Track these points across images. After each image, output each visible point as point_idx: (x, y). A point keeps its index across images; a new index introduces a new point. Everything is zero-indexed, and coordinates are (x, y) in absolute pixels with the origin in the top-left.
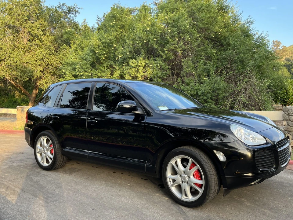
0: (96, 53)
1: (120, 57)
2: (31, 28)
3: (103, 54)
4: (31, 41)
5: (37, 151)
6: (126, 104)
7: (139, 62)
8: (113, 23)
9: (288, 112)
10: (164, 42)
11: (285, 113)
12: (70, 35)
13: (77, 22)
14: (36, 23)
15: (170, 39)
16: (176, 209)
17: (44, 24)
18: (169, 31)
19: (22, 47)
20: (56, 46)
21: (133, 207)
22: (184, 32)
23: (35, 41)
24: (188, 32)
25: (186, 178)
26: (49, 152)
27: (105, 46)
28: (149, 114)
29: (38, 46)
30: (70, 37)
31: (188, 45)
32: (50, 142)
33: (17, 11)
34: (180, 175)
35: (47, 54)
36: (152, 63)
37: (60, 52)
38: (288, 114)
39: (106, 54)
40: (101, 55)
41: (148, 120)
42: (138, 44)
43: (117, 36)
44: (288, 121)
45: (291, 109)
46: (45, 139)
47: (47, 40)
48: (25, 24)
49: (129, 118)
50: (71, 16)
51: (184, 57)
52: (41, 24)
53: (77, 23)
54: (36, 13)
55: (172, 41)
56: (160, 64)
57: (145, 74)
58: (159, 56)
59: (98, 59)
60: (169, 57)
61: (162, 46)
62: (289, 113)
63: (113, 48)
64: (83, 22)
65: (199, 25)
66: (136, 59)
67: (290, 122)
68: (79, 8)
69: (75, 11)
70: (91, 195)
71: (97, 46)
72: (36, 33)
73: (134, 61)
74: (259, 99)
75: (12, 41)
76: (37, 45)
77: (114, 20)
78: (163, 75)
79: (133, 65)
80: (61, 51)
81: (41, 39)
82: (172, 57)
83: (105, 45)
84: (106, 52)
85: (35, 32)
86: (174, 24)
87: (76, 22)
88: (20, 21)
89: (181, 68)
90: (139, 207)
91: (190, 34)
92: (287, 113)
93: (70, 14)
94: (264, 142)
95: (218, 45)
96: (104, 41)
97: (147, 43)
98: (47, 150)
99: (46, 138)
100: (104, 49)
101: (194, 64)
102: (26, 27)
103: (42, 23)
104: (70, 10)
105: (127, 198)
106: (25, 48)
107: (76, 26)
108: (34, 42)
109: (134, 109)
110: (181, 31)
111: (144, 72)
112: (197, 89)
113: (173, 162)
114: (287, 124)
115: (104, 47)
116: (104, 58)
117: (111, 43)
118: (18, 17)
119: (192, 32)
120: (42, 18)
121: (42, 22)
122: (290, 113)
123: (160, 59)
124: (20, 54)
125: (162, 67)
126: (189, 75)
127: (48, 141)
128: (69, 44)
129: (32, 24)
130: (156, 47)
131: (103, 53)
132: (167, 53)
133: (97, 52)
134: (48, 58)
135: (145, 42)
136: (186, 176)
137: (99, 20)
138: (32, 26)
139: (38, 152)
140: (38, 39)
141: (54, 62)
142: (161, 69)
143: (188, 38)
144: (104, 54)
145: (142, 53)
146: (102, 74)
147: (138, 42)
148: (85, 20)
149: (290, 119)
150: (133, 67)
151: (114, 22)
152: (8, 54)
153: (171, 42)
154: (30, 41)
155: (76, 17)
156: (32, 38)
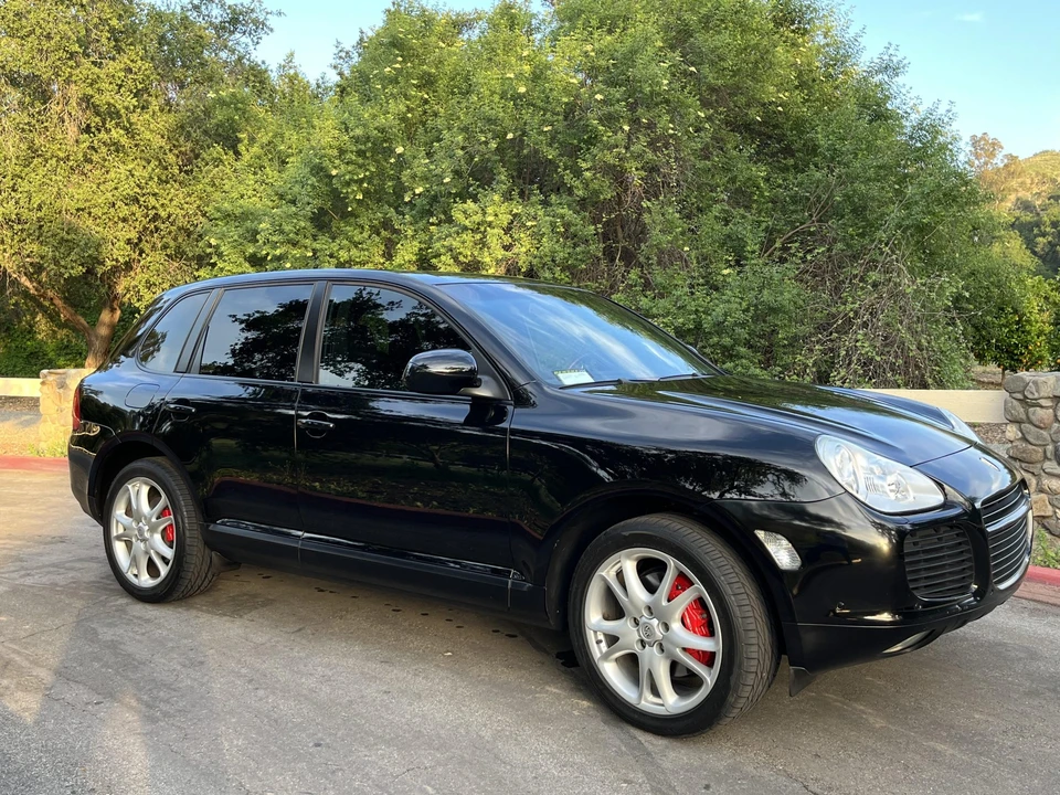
0: (331, 177)
1: (417, 191)
2: (91, 85)
3: (356, 182)
4: (93, 130)
5: (114, 533)
6: (439, 362)
7: (490, 210)
8: (395, 69)
9: (1022, 392)
10: (578, 140)
11: (1014, 395)
12: (237, 109)
13: (263, 62)
14: (112, 67)
15: (600, 128)
16: (618, 742)
17: (140, 69)
18: (599, 97)
19: (61, 155)
20: (183, 149)
21: (462, 736)
22: (654, 100)
23: (108, 131)
24: (667, 102)
25: (656, 630)
26: (158, 537)
27: (364, 152)
28: (521, 399)
29: (117, 151)
30: (237, 117)
31: (667, 149)
32: (164, 500)
33: (42, 22)
34: (635, 619)
35: (151, 178)
36: (535, 214)
37: (201, 171)
38: (1024, 401)
39: (369, 180)
40: (348, 184)
41: (517, 420)
42: (486, 143)
43: (409, 115)
44: (1023, 425)
45: (1035, 383)
46: (145, 490)
47: (153, 127)
48: (71, 67)
49: (450, 412)
50: (240, 40)
51: (652, 192)
52: (129, 70)
53: (263, 67)
54: (112, 30)
55: (607, 136)
56: (562, 217)
57: (509, 254)
58: (560, 188)
59: (338, 200)
60: (596, 193)
61: (573, 152)
62: (1026, 397)
63: (392, 160)
64: (283, 63)
65: (706, 78)
66: (475, 200)
67: (1032, 427)
68: (267, 13)
69: (256, 22)
70: (312, 691)
71: (336, 153)
72: (112, 101)
73: (470, 205)
74: (920, 348)
75: (23, 130)
76: (117, 147)
77: (397, 56)
78: (576, 259)
79: (467, 223)
80: (204, 169)
81: (131, 124)
82: (608, 194)
83: (363, 147)
84: (367, 173)
85: (106, 97)
86: (615, 74)
87: (260, 63)
88: (53, 57)
89: (641, 234)
90: (487, 734)
91: (675, 109)
92: (1020, 396)
93: (237, 35)
94: (939, 499)
95: (775, 150)
96: (359, 132)
97: (518, 143)
98: (152, 529)
99: (146, 483)
100: (360, 161)
101: (689, 217)
102: (74, 78)
103: (132, 65)
104: (235, 20)
105: (440, 701)
106: (71, 158)
107: (257, 76)
108: (103, 135)
109: (470, 379)
110: (639, 100)
111: (507, 248)
112: (697, 310)
113: (607, 572)
114: (1020, 435)
115: (360, 153)
116: (359, 196)
117: (386, 141)
118: (46, 45)
119: (682, 104)
120: (132, 48)
121: (132, 61)
122: (1030, 396)
123: (565, 198)
124: (54, 178)
125: (572, 229)
126: (668, 257)
127: (153, 496)
128: (232, 144)
129: (96, 70)
130: (550, 157)
131: (356, 178)
132: (588, 176)
133: (334, 172)
134: (154, 195)
135: (510, 136)
136: (655, 622)
137: (341, 57)
138: (98, 77)
139: (119, 538)
140: (117, 125)
141: (178, 210)
142: (570, 235)
143: (666, 124)
144: (360, 182)
145: (497, 178)
146: (354, 252)
147: (483, 139)
148: (292, 55)
149: (1033, 418)
150: (465, 228)
151: (398, 66)
152: (9, 177)
153: (605, 138)
154: (88, 130)
155: (258, 43)
156: (98, 119)
